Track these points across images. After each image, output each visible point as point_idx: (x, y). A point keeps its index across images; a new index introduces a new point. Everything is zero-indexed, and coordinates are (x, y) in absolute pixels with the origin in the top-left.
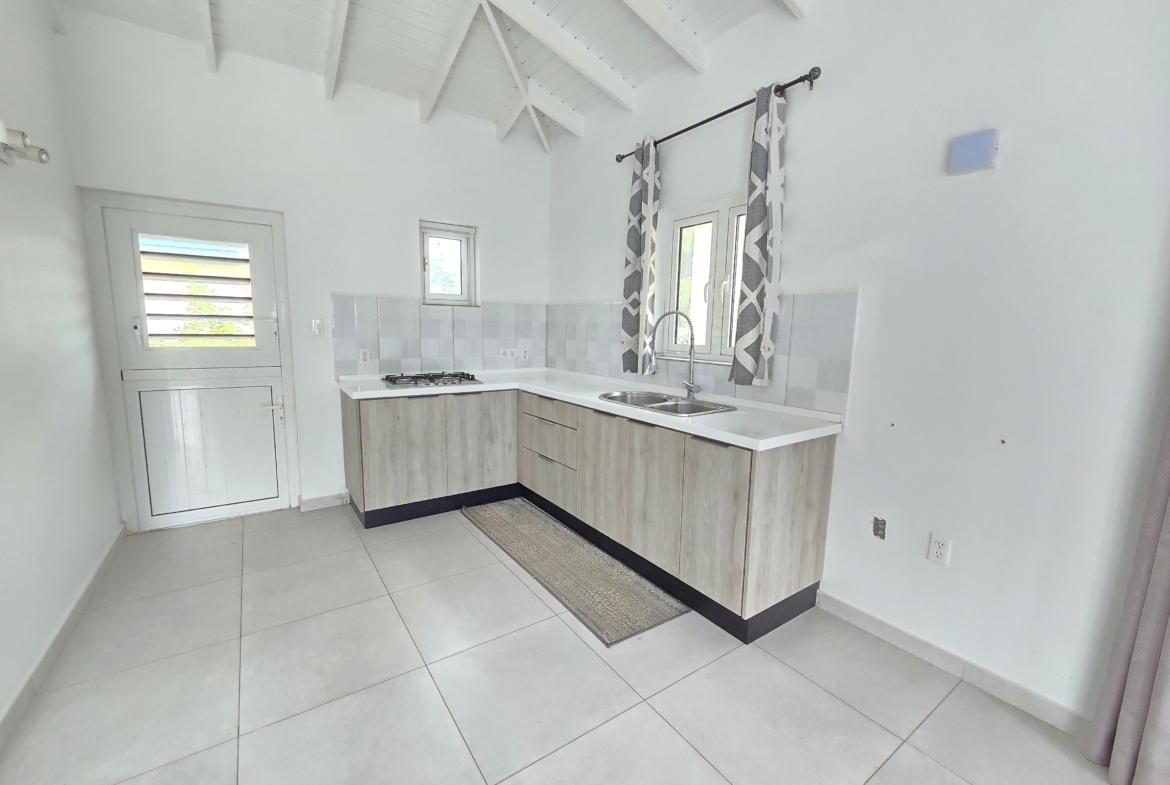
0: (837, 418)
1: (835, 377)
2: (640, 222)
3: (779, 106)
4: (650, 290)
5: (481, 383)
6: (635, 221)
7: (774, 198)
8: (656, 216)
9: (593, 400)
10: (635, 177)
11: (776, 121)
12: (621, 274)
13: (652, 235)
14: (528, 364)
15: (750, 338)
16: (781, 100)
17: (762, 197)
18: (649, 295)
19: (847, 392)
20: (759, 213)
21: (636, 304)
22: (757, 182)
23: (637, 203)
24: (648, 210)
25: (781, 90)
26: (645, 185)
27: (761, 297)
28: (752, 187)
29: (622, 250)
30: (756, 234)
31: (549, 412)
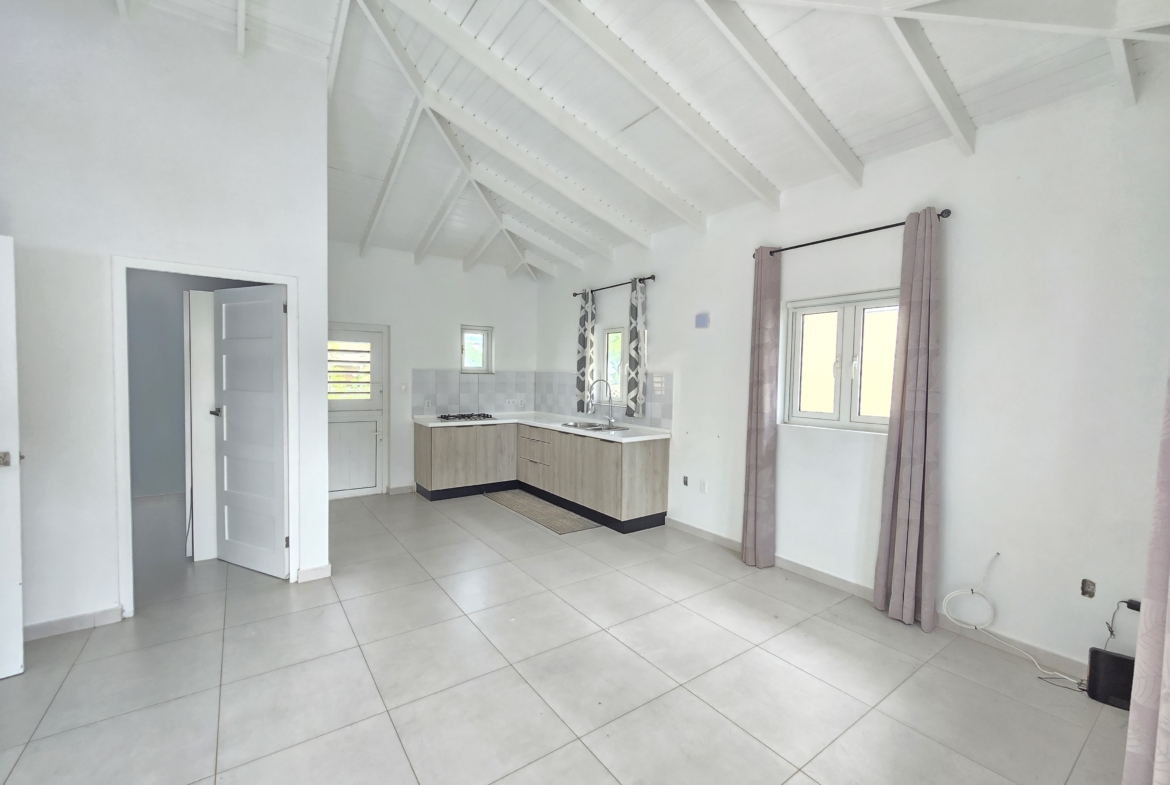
0: (668, 431)
1: (667, 412)
2: (585, 330)
3: (641, 287)
4: (590, 368)
5: (495, 419)
6: (582, 330)
7: (640, 328)
8: (593, 329)
9: (559, 427)
10: (582, 308)
11: (640, 295)
12: (576, 358)
13: (591, 337)
14: (523, 409)
15: (633, 394)
16: (642, 285)
17: (635, 328)
18: (590, 370)
19: (671, 418)
20: (634, 335)
21: (583, 374)
22: (633, 321)
23: (583, 320)
24: (589, 325)
25: (642, 280)
26: (586, 312)
27: (637, 374)
28: (631, 323)
29: (575, 345)
30: (634, 344)
31: (535, 435)
